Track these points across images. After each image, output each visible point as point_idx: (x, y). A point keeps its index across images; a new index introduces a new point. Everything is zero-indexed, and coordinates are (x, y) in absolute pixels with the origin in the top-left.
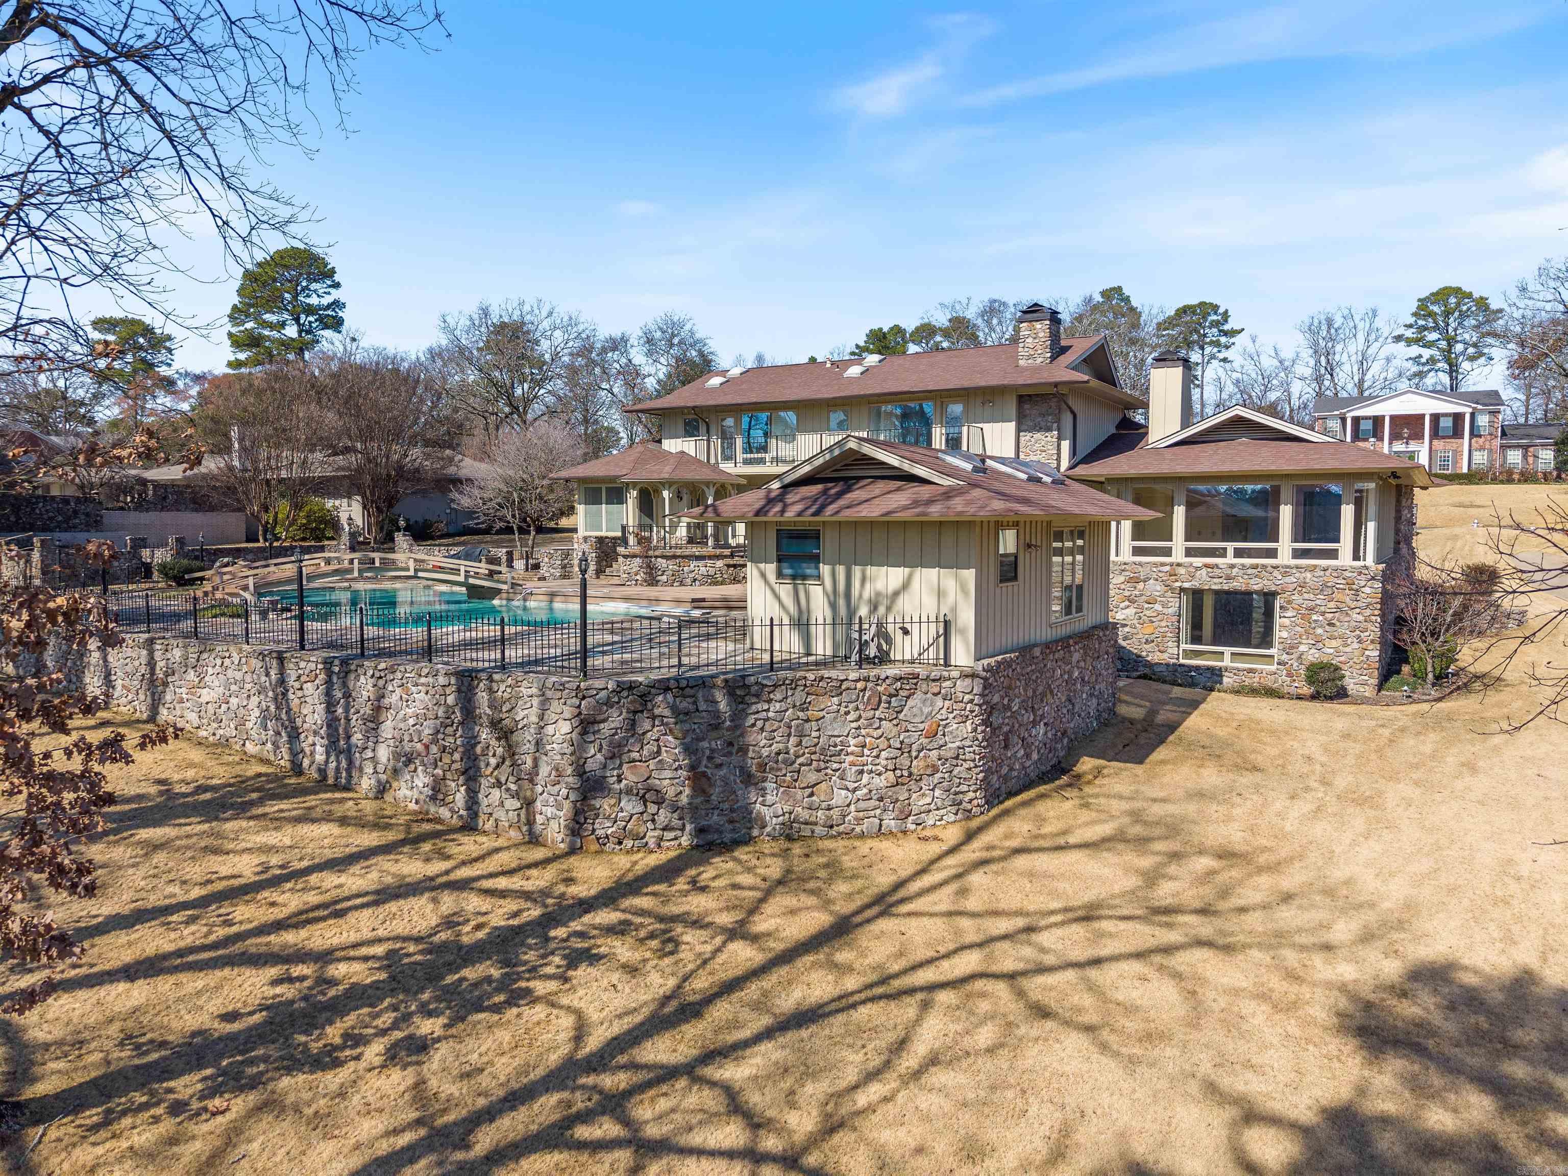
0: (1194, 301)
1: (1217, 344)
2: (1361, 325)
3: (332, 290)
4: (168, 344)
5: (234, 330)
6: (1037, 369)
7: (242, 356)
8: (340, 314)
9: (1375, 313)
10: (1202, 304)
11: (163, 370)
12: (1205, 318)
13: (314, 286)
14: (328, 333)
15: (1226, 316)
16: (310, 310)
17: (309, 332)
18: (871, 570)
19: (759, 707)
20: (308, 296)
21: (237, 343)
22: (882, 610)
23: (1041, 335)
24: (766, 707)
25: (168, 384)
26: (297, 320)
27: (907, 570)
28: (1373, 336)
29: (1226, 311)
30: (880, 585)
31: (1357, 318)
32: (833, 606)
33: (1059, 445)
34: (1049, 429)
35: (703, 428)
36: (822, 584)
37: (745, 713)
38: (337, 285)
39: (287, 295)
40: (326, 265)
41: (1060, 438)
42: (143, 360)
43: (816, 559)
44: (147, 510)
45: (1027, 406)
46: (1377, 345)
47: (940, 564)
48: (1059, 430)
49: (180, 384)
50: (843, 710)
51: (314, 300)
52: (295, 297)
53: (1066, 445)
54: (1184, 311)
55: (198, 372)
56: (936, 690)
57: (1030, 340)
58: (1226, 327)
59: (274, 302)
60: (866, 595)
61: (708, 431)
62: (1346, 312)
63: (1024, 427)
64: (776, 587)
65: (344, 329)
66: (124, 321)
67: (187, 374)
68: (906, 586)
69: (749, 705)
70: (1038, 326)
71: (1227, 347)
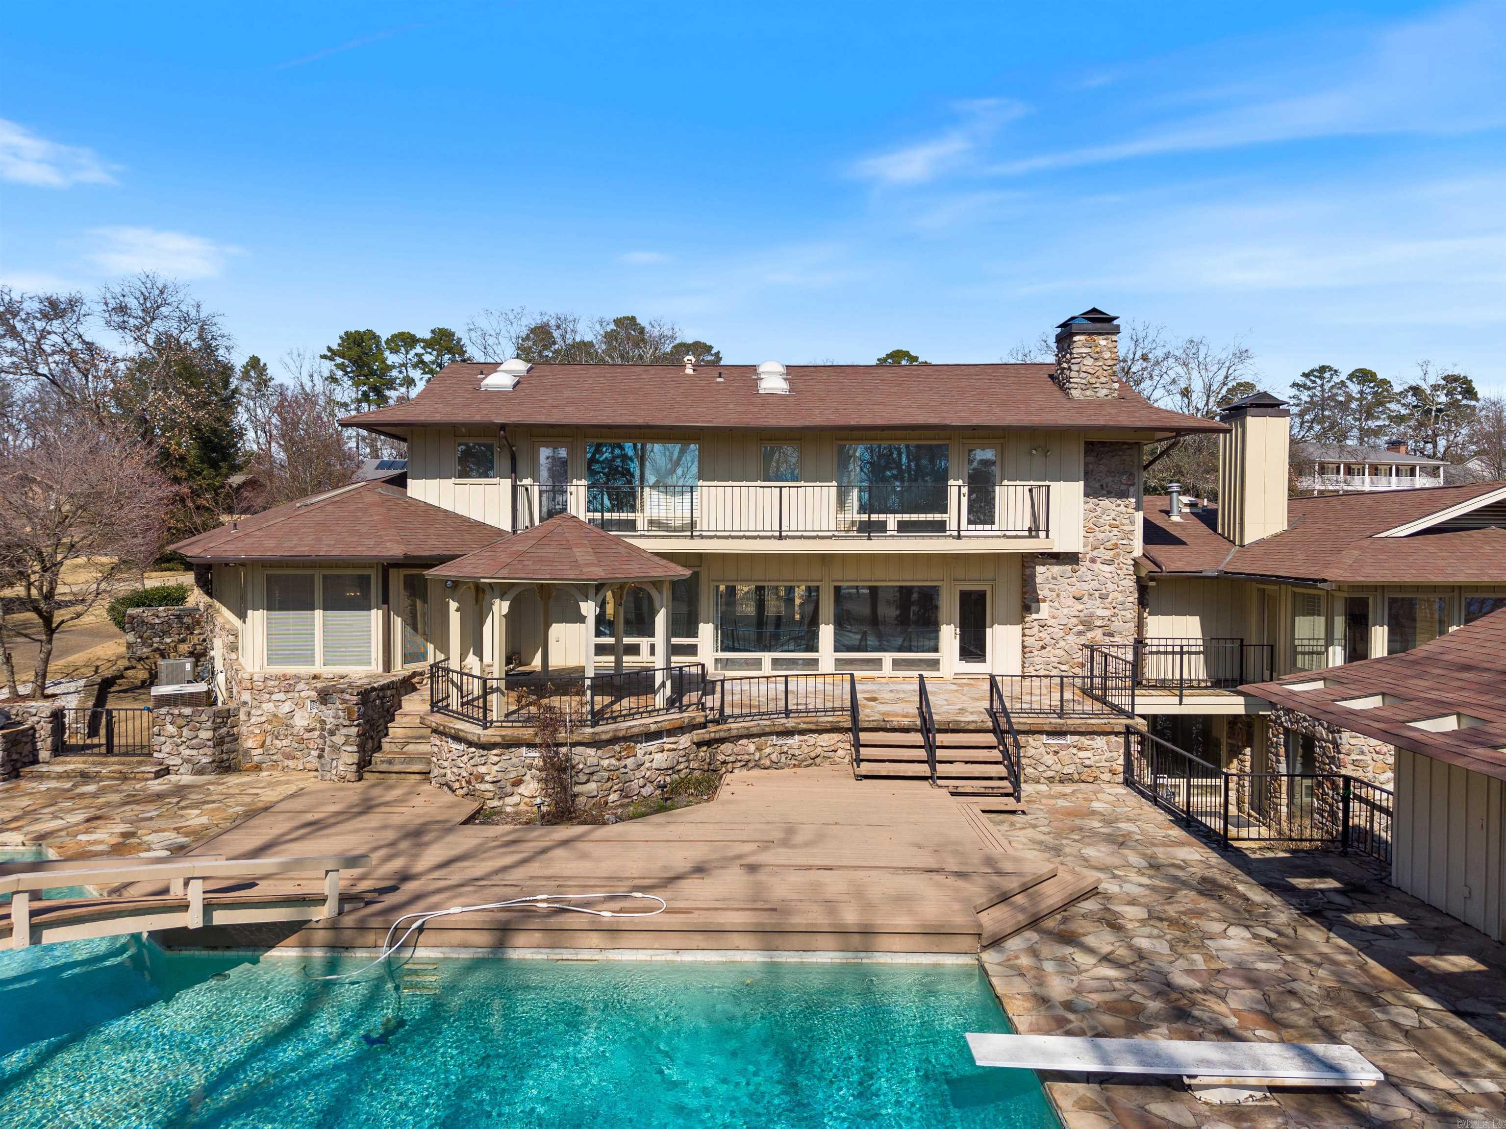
6: (1100, 405)
23: (1107, 355)
33: (1135, 518)
34: (1123, 495)
35: (502, 463)
41: (1136, 509)
48: (1136, 495)
53: (1139, 518)
57: (1088, 361)
61: (514, 470)
63: (1092, 490)
70: (1102, 342)
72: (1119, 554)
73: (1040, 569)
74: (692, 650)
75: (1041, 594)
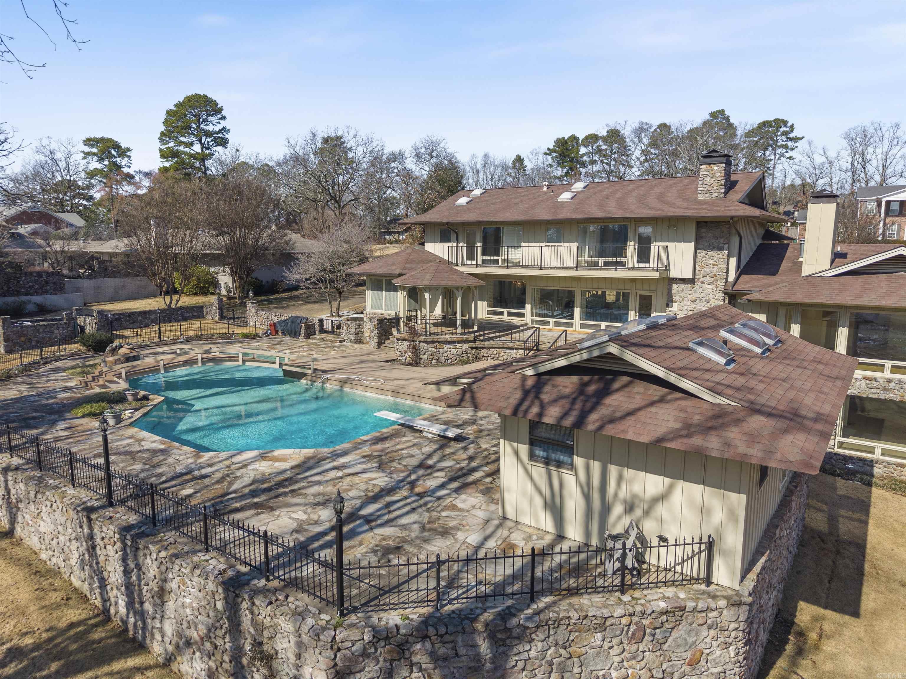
0: (771, 118)
1: (786, 147)
2: (887, 135)
3: (222, 121)
4: (128, 154)
5: (163, 147)
6: (713, 202)
7: (167, 164)
8: (227, 136)
9: (897, 126)
10: (777, 121)
11: (126, 170)
12: (778, 130)
13: (210, 119)
14: (219, 149)
15: (792, 128)
16: (208, 134)
17: (207, 148)
18: (629, 473)
19: (520, 648)
20: (207, 125)
21: (164, 155)
22: (638, 512)
23: (718, 175)
24: (527, 648)
25: (129, 178)
26: (200, 141)
27: (667, 480)
28: (895, 142)
29: (793, 125)
30: (637, 488)
31: (884, 129)
32: (587, 497)
33: (728, 261)
34: (721, 249)
35: (453, 236)
36: (576, 474)
37: (505, 656)
38: (224, 118)
39: (193, 125)
40: (217, 105)
41: (729, 256)
42: (115, 164)
43: (570, 451)
44: (95, 278)
45: (703, 230)
46: (898, 148)
47: (704, 482)
48: (728, 249)
49: (137, 178)
50: (606, 645)
51: (210, 128)
52: (199, 126)
53: (733, 261)
54: (765, 124)
55: (147, 170)
56: (701, 621)
57: (708, 179)
58: (791, 136)
59: (186, 129)
60: (622, 495)
61: (457, 239)
62: (876, 125)
63: (699, 247)
64: (529, 467)
65: (229, 146)
66: (102, 140)
67: (140, 172)
68: (664, 496)
69: (511, 647)
70: (716, 168)
71: (792, 149)
72: (717, 280)
73: (675, 286)
74: (522, 315)
75: (674, 298)
